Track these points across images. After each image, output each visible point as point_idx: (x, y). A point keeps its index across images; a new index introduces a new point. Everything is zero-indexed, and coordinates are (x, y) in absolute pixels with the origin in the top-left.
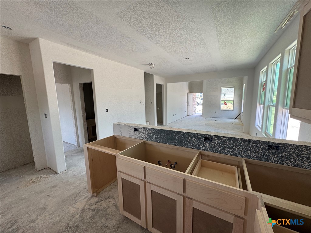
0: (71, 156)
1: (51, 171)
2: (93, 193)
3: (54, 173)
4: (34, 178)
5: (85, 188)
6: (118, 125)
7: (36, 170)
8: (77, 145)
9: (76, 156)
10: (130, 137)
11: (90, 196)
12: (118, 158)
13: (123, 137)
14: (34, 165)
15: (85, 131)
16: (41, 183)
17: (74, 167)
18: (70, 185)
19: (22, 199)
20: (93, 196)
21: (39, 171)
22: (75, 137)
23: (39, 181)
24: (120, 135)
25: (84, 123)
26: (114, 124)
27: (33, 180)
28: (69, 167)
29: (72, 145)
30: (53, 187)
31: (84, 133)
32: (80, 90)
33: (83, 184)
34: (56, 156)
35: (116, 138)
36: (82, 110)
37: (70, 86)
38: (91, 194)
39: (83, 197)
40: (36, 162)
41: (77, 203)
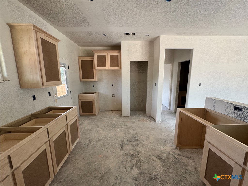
0: (164, 114)
1: (153, 119)
2: (177, 146)
3: (154, 121)
4: (145, 119)
5: (172, 140)
6: (212, 99)
7: (146, 115)
8: (168, 108)
9: (167, 115)
10: (226, 114)
11: (174, 147)
12: (209, 129)
13: (216, 113)
14: (146, 112)
15: (176, 99)
16: (148, 123)
17: (165, 122)
18: (162, 132)
19: (140, 127)
20: (176, 148)
21: (147, 116)
22: (169, 102)
23: (147, 122)
24: (212, 109)
25: (176, 93)
26: (207, 98)
27: (144, 120)
28: (162, 120)
29: (166, 107)
30: (153, 128)
31: (176, 100)
32: (178, 68)
33: (170, 136)
34: (157, 111)
35: (206, 111)
36: (177, 83)
37: (171, 65)
38: (176, 146)
39: (170, 145)
40: (147, 110)
41: (165, 146)
